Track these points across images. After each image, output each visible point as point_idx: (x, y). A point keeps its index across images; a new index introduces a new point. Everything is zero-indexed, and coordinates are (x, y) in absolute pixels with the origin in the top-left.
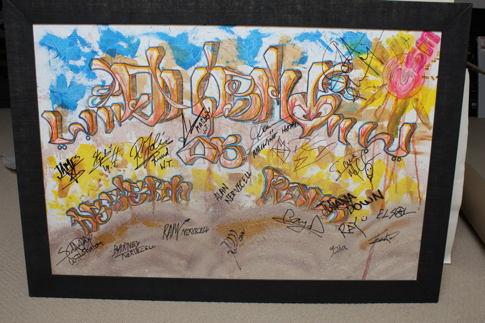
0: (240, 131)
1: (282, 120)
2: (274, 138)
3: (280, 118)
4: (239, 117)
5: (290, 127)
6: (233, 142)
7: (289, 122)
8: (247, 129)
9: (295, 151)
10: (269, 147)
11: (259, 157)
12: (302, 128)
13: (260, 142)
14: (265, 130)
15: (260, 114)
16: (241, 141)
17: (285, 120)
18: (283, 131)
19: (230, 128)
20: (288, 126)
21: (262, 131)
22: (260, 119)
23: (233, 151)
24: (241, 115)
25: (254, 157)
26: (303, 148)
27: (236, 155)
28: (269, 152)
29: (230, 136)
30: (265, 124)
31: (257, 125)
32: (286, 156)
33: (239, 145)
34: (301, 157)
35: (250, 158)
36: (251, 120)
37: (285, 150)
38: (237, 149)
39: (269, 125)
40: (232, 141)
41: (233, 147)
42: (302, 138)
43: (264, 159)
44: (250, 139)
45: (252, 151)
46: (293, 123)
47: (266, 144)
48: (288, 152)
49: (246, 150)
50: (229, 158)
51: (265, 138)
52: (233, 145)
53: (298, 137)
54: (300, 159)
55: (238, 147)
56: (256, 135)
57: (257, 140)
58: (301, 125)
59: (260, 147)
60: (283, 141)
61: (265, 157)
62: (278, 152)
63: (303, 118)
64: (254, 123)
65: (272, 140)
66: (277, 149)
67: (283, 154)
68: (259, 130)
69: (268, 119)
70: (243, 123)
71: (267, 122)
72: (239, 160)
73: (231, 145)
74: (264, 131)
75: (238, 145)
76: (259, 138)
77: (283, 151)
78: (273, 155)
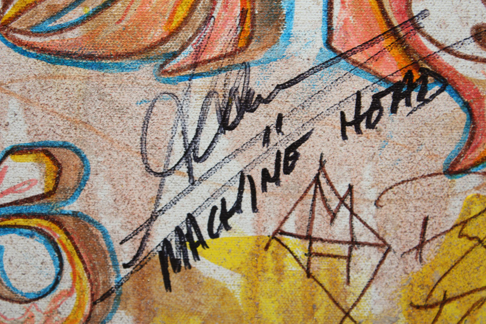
0: (75, 123)
1: (343, 56)
2: (288, 170)
3: (328, 43)
4: (69, 35)
5: (387, 101)
6: (37, 190)
7: (385, 73)
8: (121, 111)
9: (420, 247)
10: (258, 225)
11: (197, 284)
12: (467, 107)
13: (203, 191)
14: (233, 116)
15: (199, 16)
16: (82, 182)
17: (359, 57)
18: (344, 124)
19: (14, 104)
20: (377, 98)
21: (212, 124)
22: (199, 51)
23: (38, 248)
24: (83, 21)
25: (168, 286)
26: (470, 230)
27: (53, 271)
28: (254, 255)
29: (15, 151)
30: (235, 79)
31: (182, 85)
32: (360, 279)
33: (74, 206)
34: (454, 285)
35: (143, 291)
36: (145, 53)
37: (354, 243)
38: (60, 236)
39: (261, 84)
40: (31, 183)
41: (34, 222)
42: (465, 171)
43: (224, 294)
44: (138, 170)
45: (155, 243)
46: (409, 76)
47: (237, 208)
48: (375, 255)
49: (115, 239)
50: (13, 290)
51: (234, 168)
52: (34, 208)
53: (439, 165)
54: (446, 300)
55: (69, 222)
56: (179, 150)
57: (185, 182)
58: (457, 93)
59: (202, 221)
60: (342, 190)
61: (235, 283)
62: (310, 254)
63: (472, 48)
64: (162, 71)
65: (276, 180)
66: (310, 238)
67: (342, 265)
68: (194, 115)
69: (255, 54)
70: (94, 73)
71: (246, 66)
72: (72, 302)
73: (24, 208)
74: (225, 126)
75: (68, 208)
76: (199, 169)
77: (344, 250)
78: (280, 271)
